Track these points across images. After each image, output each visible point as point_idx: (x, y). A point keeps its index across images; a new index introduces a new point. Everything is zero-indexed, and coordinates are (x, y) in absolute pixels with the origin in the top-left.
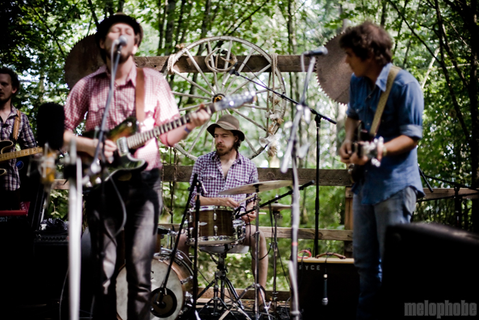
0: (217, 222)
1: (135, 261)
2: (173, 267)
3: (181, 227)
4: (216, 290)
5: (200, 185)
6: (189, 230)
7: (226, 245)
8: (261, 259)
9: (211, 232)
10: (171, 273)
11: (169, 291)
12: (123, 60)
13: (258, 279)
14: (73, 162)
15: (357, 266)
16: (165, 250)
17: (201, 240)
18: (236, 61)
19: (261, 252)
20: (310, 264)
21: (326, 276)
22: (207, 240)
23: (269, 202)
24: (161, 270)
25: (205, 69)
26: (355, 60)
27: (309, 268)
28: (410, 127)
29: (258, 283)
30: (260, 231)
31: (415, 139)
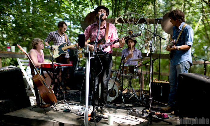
0: (129, 70)
1: (103, 81)
2: (116, 83)
3: (119, 70)
4: (128, 90)
5: (125, 58)
6: (121, 72)
7: (132, 76)
8: (142, 81)
9: (128, 72)
10: (115, 84)
11: (114, 89)
12: (102, 20)
13: (141, 87)
14: (88, 52)
15: (170, 84)
16: (113, 77)
17: (124, 75)
18: (136, 20)
19: (142, 79)
20: (157, 83)
21: (162, 87)
22: (126, 75)
23: (145, 64)
24: (112, 83)
25: (126, 22)
26: (173, 20)
27: (157, 84)
28: (188, 42)
29: (141, 88)
30: (142, 72)
31: (190, 46)
